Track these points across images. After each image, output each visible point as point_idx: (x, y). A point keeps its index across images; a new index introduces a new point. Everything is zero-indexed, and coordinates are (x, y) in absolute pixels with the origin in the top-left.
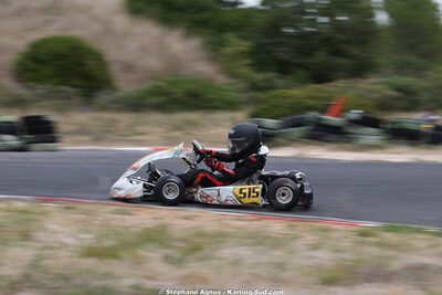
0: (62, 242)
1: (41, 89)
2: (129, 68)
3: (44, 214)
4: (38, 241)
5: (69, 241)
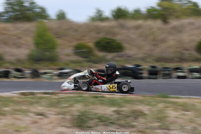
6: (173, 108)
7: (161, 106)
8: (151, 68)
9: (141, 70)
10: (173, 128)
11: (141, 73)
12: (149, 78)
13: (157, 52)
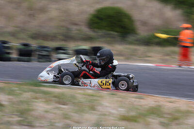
0: (109, 112)
1: (101, 32)
2: (144, 23)
3: (101, 97)
4: (99, 111)
5: (113, 111)
6: (44, 100)
7: (27, 95)
8: (22, 47)
9: (8, 48)
10: (38, 125)
11: (9, 53)
12: (19, 60)
13: (34, 25)
